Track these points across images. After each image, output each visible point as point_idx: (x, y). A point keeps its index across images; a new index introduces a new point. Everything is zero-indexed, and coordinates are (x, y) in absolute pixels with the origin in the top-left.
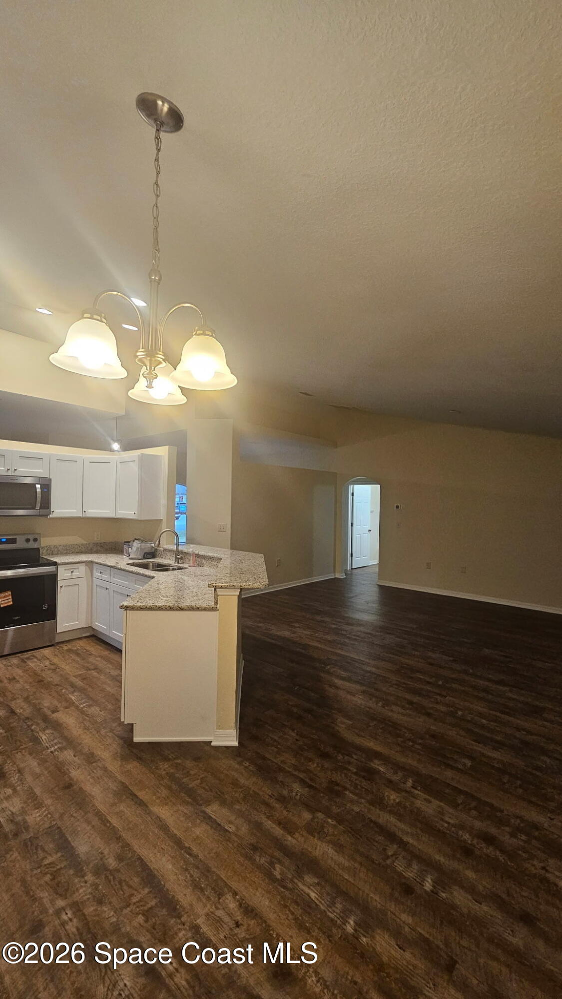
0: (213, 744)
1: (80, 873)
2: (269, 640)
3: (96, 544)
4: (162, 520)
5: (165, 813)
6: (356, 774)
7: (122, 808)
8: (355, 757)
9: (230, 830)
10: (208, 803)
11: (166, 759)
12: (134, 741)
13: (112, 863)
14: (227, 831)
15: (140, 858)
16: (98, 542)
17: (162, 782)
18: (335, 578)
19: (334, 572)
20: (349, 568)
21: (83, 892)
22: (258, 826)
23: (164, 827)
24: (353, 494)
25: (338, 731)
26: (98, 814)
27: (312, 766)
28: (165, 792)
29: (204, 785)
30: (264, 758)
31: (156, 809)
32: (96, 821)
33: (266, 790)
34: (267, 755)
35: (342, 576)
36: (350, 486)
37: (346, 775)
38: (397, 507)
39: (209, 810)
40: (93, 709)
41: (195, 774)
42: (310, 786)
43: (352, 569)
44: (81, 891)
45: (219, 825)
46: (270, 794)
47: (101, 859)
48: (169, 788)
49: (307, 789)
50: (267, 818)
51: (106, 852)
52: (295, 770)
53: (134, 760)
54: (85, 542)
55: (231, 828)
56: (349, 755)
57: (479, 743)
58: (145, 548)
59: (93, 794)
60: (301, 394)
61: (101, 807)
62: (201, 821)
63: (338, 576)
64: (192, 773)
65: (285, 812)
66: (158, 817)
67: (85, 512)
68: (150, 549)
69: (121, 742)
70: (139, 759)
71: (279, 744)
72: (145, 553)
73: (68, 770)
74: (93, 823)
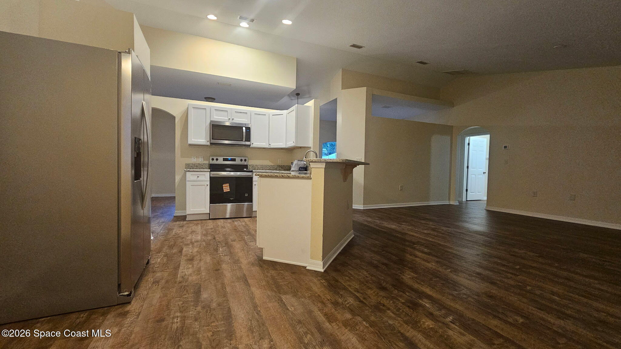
0: (307, 268)
1: (196, 305)
2: (378, 228)
3: (279, 166)
4: (311, 147)
5: (257, 292)
6: (403, 303)
7: (236, 284)
8: (407, 294)
9: (290, 309)
10: (285, 293)
11: (276, 269)
12: (263, 259)
13: (214, 305)
14: (288, 309)
15: (229, 308)
16: (280, 165)
17: (265, 279)
18: (450, 204)
19: (449, 200)
20: (464, 200)
21: (192, 313)
22: (310, 312)
23: (252, 298)
24: (469, 144)
25: (402, 278)
26: (223, 284)
27: (369, 292)
28: (264, 283)
29: (289, 285)
30: (337, 281)
31: (253, 289)
32: (219, 286)
33: (328, 296)
34: (340, 280)
35: (457, 203)
36: (466, 138)
37: (394, 302)
38: (505, 147)
39: (283, 297)
40: (252, 243)
41: (287, 279)
42: (361, 302)
43: (467, 201)
44: (191, 312)
45: (285, 305)
46: (329, 299)
47: (210, 302)
48: (268, 282)
49: (358, 303)
50: (319, 310)
51: (214, 300)
52: (355, 291)
53: (257, 267)
54: (272, 164)
55: (291, 309)
56: (404, 293)
57: (542, 310)
58: (300, 165)
59: (227, 275)
60: (418, 64)
61: (226, 281)
62: (276, 301)
63: (452, 203)
64: (286, 278)
65: (333, 310)
66: (252, 293)
67: (270, 144)
68: (303, 165)
69: (257, 258)
70: (261, 266)
71: (352, 276)
72: (300, 168)
73: (222, 264)
74: (218, 287)
